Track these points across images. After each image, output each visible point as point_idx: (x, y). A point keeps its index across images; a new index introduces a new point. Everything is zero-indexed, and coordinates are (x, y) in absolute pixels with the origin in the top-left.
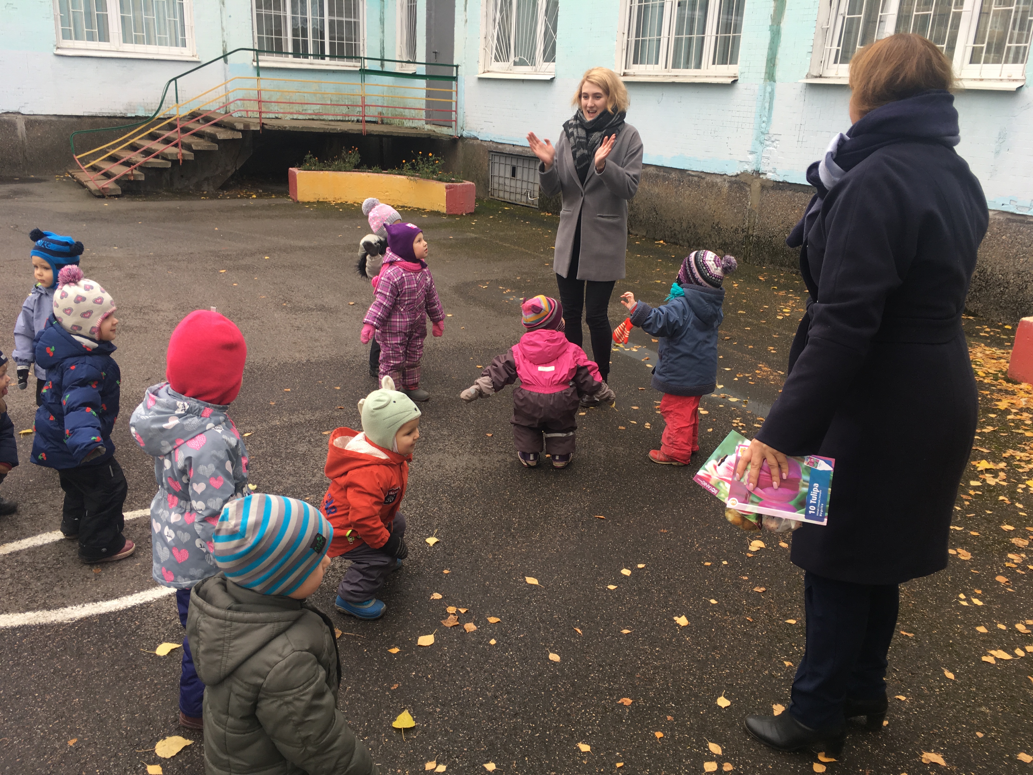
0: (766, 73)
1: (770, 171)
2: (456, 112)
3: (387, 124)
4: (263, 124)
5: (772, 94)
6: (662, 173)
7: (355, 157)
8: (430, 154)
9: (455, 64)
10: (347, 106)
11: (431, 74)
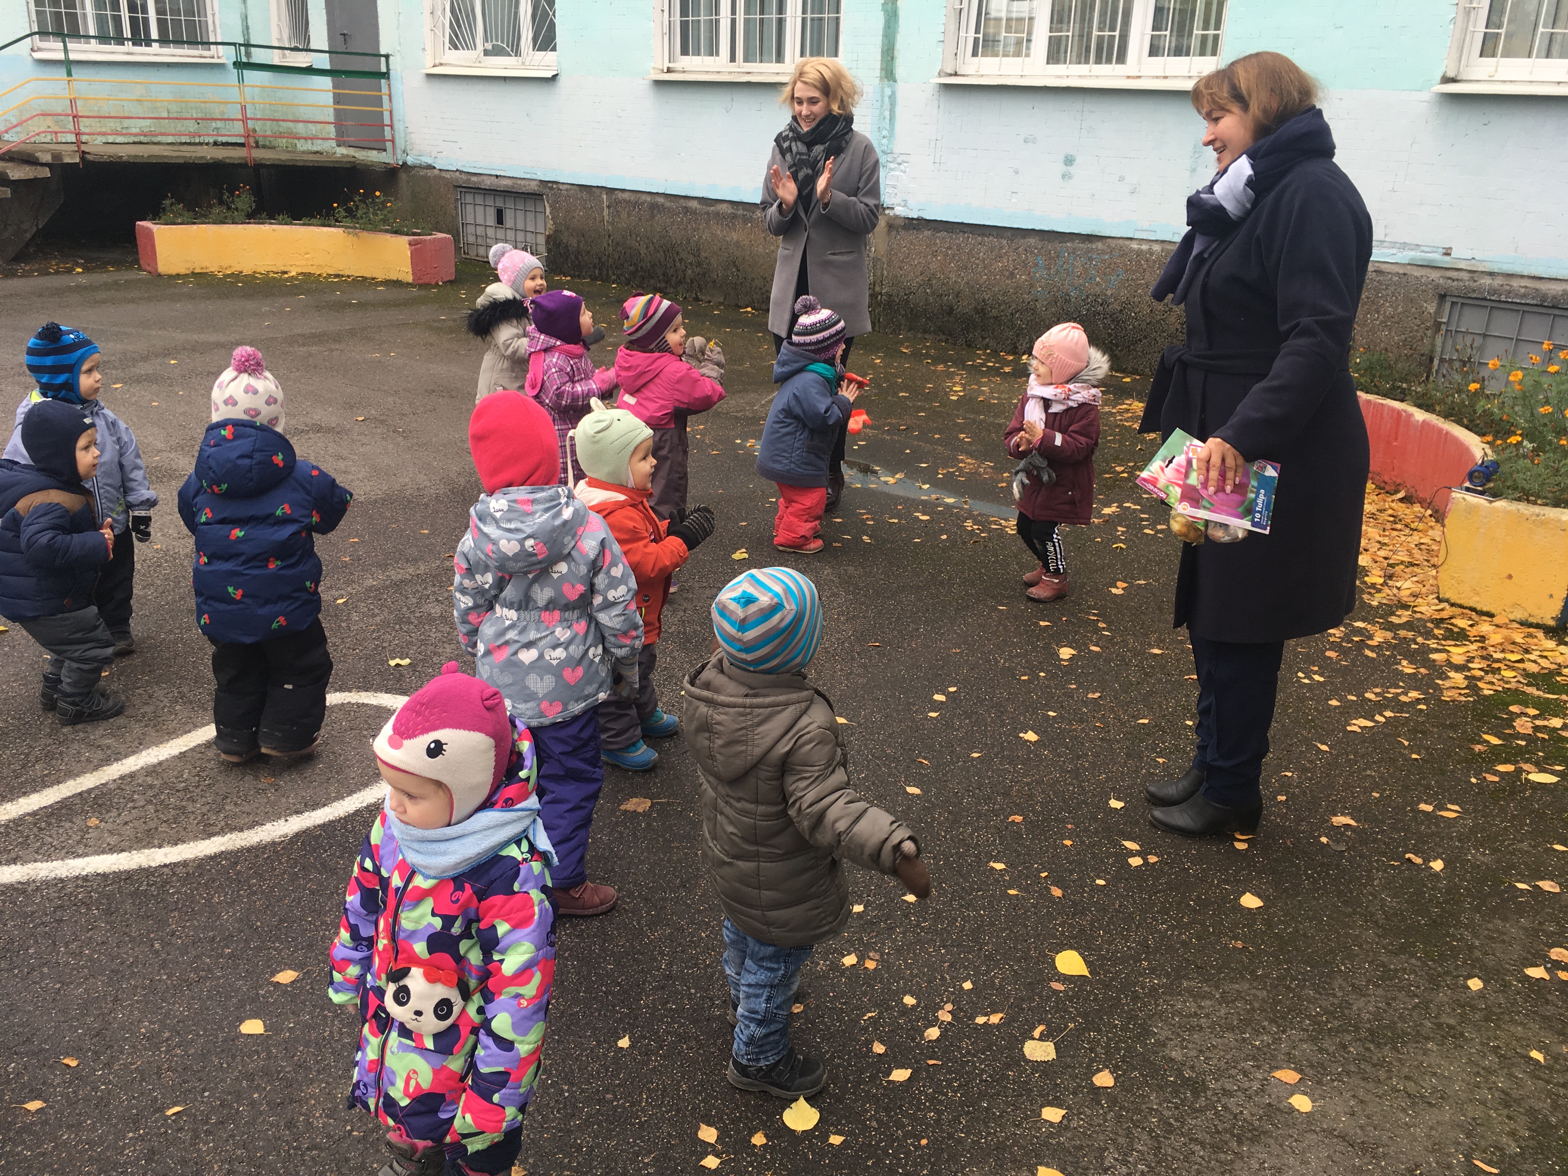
0: (882, 69)
1: (899, 205)
2: (391, 126)
3: (264, 147)
4: (84, 152)
5: (893, 98)
6: (741, 212)
7: (244, 200)
8: (378, 193)
9: (383, 52)
10: (196, 119)
11: (338, 68)
